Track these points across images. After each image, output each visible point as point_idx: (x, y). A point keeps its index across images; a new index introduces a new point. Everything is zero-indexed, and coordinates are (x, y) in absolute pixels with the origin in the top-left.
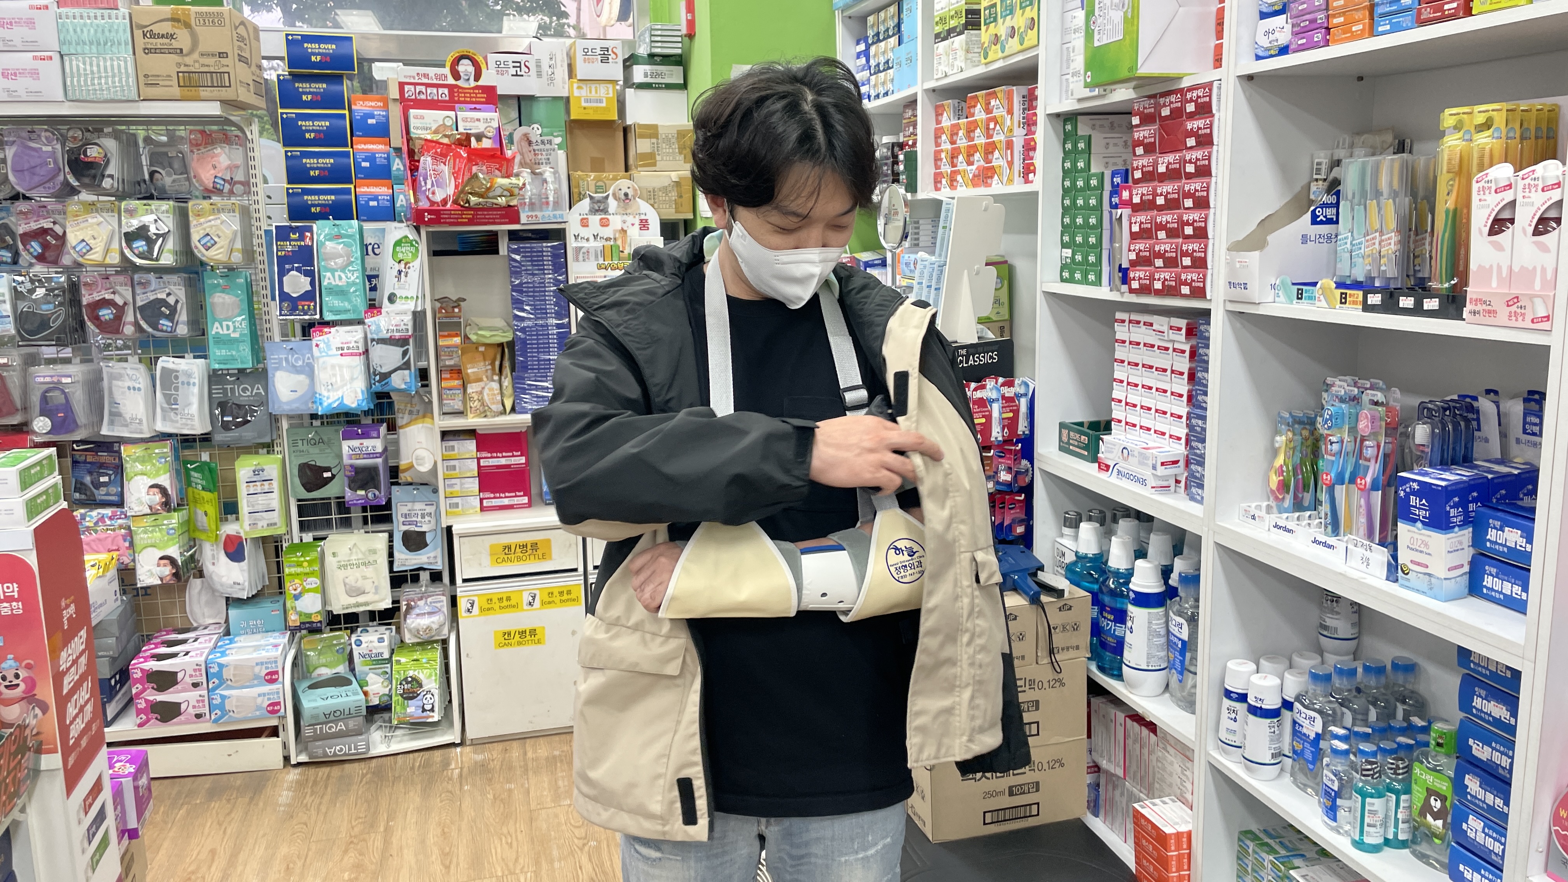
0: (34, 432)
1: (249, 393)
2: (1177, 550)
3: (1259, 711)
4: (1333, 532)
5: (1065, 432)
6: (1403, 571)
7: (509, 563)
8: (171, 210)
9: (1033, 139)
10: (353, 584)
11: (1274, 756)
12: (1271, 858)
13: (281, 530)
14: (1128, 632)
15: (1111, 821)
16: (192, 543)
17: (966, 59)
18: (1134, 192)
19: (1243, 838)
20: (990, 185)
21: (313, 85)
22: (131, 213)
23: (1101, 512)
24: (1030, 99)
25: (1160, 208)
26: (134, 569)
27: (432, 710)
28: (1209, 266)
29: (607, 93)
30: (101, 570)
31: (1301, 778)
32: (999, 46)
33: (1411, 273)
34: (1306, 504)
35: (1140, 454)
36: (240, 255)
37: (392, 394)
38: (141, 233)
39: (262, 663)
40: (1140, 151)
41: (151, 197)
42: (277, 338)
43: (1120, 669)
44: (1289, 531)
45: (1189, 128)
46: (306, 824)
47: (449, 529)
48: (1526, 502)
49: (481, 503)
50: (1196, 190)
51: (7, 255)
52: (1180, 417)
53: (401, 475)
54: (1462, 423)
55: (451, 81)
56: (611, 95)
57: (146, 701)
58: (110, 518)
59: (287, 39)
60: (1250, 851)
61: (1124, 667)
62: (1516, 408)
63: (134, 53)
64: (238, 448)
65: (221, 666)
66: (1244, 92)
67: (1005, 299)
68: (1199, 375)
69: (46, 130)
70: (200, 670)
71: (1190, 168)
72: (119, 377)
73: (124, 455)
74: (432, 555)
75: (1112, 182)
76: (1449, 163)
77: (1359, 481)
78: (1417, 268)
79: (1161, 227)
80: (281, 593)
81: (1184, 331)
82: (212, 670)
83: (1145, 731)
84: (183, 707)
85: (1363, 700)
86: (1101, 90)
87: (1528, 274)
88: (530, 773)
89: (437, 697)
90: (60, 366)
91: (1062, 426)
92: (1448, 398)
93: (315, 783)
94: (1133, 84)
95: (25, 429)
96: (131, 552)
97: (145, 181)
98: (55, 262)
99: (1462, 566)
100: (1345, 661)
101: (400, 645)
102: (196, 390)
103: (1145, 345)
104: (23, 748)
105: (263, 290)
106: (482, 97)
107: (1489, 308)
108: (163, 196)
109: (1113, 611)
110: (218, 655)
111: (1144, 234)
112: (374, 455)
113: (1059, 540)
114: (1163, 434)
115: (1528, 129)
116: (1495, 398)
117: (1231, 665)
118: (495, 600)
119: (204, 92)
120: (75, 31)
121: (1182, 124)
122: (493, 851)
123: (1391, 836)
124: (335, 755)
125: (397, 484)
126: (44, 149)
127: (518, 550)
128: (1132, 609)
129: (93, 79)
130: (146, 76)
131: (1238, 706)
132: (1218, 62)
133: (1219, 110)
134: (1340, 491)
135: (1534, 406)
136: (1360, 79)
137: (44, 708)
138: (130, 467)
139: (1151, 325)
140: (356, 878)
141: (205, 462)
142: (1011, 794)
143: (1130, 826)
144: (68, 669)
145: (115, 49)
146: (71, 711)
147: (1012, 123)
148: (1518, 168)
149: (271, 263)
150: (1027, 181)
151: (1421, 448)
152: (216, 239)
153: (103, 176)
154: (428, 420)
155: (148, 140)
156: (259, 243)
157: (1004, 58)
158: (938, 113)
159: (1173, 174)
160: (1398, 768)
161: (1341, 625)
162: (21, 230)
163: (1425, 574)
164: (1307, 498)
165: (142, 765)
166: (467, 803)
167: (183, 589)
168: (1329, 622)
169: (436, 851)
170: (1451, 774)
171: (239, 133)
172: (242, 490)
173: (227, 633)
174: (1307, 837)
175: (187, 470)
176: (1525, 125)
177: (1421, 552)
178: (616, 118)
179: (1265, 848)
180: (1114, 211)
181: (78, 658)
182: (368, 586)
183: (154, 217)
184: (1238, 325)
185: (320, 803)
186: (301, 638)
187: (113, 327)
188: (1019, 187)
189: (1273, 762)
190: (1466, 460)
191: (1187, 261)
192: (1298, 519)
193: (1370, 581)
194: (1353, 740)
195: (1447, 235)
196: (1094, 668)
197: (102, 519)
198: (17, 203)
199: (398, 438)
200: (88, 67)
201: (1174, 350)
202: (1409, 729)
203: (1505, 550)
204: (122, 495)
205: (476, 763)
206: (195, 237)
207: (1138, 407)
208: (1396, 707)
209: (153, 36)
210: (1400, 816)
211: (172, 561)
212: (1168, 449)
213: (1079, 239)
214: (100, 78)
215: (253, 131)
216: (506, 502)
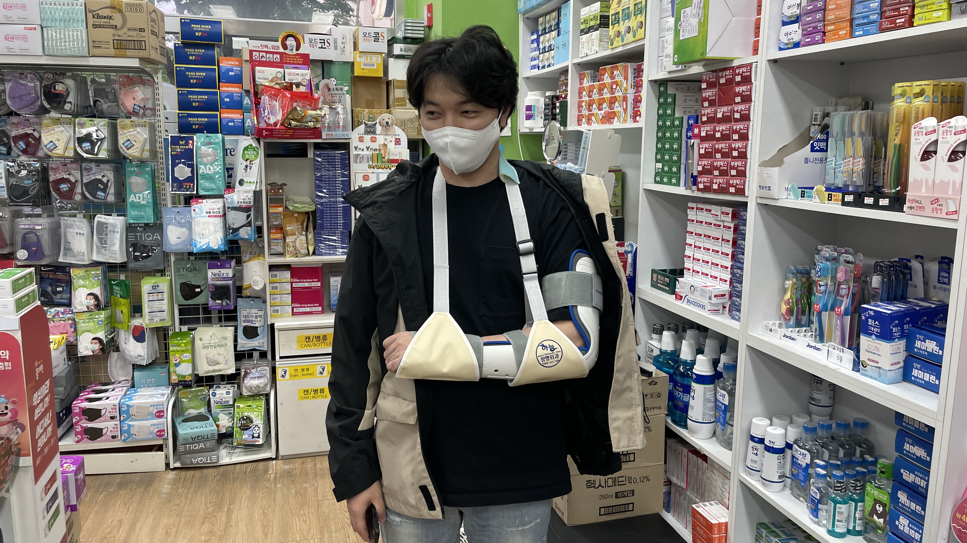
0: (17, 259)
1: (151, 239)
2: (723, 350)
3: (771, 449)
4: (820, 340)
5: (655, 275)
6: (863, 365)
7: (309, 348)
8: (107, 124)
9: (640, 96)
10: (212, 358)
11: (780, 477)
12: (776, 540)
13: (168, 324)
14: (691, 399)
15: (678, 515)
16: (113, 330)
17: (600, 45)
18: (702, 129)
19: (759, 527)
20: (612, 123)
21: (196, 50)
22: (82, 125)
23: (676, 325)
24: (639, 72)
25: (718, 140)
26: (76, 345)
27: (258, 437)
28: (747, 176)
29: (378, 61)
30: (56, 345)
31: (797, 491)
32: (620, 38)
33: (872, 183)
34: (803, 323)
35: (702, 290)
36: (148, 153)
37: (239, 241)
38: (88, 138)
39: (154, 406)
40: (706, 104)
41: (94, 116)
42: (170, 205)
43: (686, 422)
44: (793, 339)
45: (737, 91)
46: (178, 505)
47: (272, 325)
48: (939, 324)
49: (293, 310)
50: (741, 129)
51: (4, 149)
52: (727, 268)
53: (244, 292)
54: (901, 276)
55: (281, 50)
56: (380, 62)
57: (81, 427)
58: (63, 313)
59: (181, 22)
60: (764, 535)
61: (688, 420)
62: (934, 267)
63: (87, 28)
64: (143, 272)
65: (129, 406)
66: (772, 70)
67: (619, 193)
68: (739, 242)
69: (31, 73)
70: (116, 409)
71: (737, 116)
72: (71, 226)
73: (72, 275)
74: (261, 341)
75: (688, 123)
76: (897, 116)
77: (836, 309)
78: (875, 180)
79: (718, 151)
80: (167, 362)
81: (730, 215)
82: (123, 409)
83: (700, 461)
84: (104, 431)
85: (836, 444)
86: (683, 66)
87: (945, 185)
88: (318, 478)
89: (261, 429)
90: (34, 219)
91: (653, 271)
92: (893, 260)
93: (185, 480)
94: (703, 63)
95: (11, 257)
96: (75, 334)
97: (90, 106)
98: (33, 155)
99: (899, 363)
100: (825, 420)
101: (239, 397)
102: (118, 236)
103: (706, 223)
104: (9, 453)
105: (161, 175)
106: (301, 61)
107: (920, 205)
108: (101, 116)
109: (683, 386)
110: (127, 399)
111: (708, 155)
112: (227, 279)
113: (650, 341)
114: (716, 278)
115: (946, 97)
116: (921, 261)
117: (754, 420)
118: (299, 370)
119: (129, 53)
120: (51, 13)
121: (733, 88)
122: (295, 526)
123: (851, 528)
124: (198, 463)
125: (241, 297)
126: (29, 84)
127: (314, 339)
128: (694, 385)
129: (61, 42)
130: (94, 42)
131: (759, 446)
132: (756, 51)
133: (756, 80)
134: (825, 315)
135: (945, 266)
136: (842, 64)
137: (23, 428)
138: (77, 282)
139: (710, 211)
140: (209, 540)
141: (123, 280)
142: (617, 497)
143: (690, 519)
144: (38, 404)
145: (75, 25)
146: (39, 430)
147: (627, 85)
148: (940, 121)
149: (167, 159)
150: (635, 121)
151: (876, 290)
152: (134, 143)
153: (65, 102)
154: (261, 258)
155: (93, 81)
156: (160, 146)
157: (623, 45)
158: (581, 79)
159: (726, 119)
160: (857, 486)
161: (823, 398)
162: (13, 134)
163: (876, 367)
164: (804, 319)
165: (81, 466)
166: (279, 495)
167: (106, 359)
168: (815, 396)
169: (259, 524)
170: (889, 490)
171: (149, 78)
172: (145, 298)
173: (133, 386)
174: (800, 528)
175: (111, 285)
176: (944, 94)
177: (874, 353)
178: (382, 76)
179: (773, 534)
180: (689, 140)
181: (44, 398)
182: (221, 359)
183: (96, 128)
184: (764, 212)
185: (188, 493)
186: (179, 391)
187: (68, 195)
188: (630, 124)
189: (779, 481)
190: (903, 299)
191: (734, 172)
192: (798, 332)
193: (843, 370)
194: (829, 469)
195: (895, 160)
196: (669, 421)
197: (57, 313)
198: (11, 118)
199: (242, 269)
200: (58, 35)
201: (724, 226)
202: (864, 463)
203: (926, 353)
204: (70, 299)
205: (285, 470)
206: (121, 140)
207: (701, 261)
208: (855, 450)
209: (99, 17)
210: (857, 515)
211: (100, 340)
212: (719, 287)
213: (667, 157)
214: (65, 42)
215: (159, 78)
216: (308, 310)
